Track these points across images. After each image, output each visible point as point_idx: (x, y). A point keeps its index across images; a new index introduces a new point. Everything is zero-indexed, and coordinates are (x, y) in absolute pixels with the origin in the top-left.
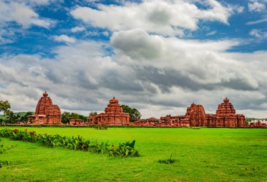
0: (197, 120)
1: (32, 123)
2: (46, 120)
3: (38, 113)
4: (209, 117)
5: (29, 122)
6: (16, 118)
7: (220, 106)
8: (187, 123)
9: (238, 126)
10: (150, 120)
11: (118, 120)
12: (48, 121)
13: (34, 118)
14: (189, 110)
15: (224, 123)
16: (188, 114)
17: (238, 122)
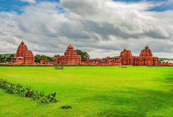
0: (127, 61)
1: (14, 62)
2: (23, 61)
3: (18, 56)
4: (135, 59)
5: (12, 62)
6: (3, 59)
7: (142, 51)
8: (120, 63)
9: (154, 65)
10: (96, 60)
11: (74, 61)
12: (25, 61)
13: (15, 59)
14: (122, 53)
15: (144, 62)
16: (121, 56)
17: (153, 62)
